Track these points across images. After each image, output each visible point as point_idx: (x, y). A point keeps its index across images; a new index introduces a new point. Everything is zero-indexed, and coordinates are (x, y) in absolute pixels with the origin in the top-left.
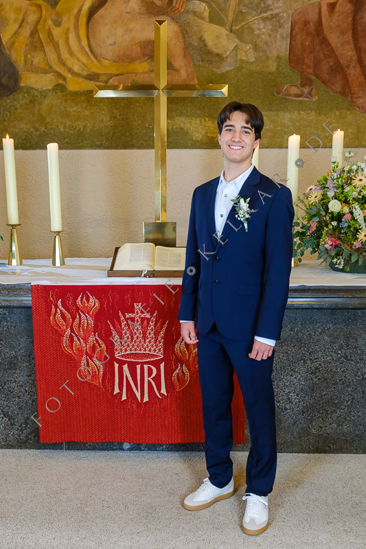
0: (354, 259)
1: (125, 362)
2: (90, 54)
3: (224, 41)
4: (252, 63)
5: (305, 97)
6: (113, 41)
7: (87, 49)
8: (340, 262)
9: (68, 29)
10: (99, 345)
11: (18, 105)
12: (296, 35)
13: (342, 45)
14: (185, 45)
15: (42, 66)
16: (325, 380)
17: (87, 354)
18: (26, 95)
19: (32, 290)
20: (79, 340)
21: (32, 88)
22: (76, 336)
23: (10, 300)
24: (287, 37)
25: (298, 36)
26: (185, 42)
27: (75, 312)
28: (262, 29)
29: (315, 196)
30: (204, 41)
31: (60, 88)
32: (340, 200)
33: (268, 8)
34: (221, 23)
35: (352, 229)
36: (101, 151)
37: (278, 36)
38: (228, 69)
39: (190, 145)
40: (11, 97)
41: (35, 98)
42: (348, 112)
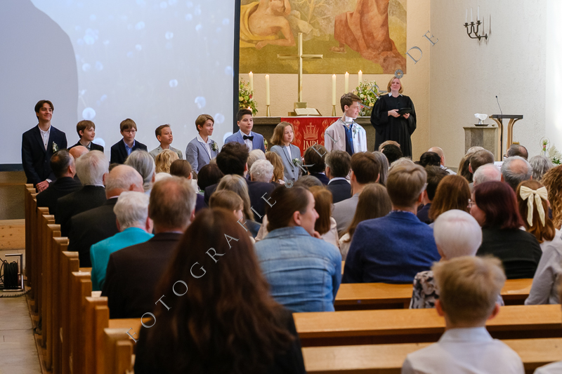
3: (307, 27)
4: (319, 37)
5: (341, 52)
6: (259, 26)
13: (356, 30)
14: (290, 29)
25: (338, 26)
26: (290, 27)
28: (323, 23)
30: (298, 27)
33: (325, 14)
34: (306, 20)
37: (330, 26)
42: (360, 59)
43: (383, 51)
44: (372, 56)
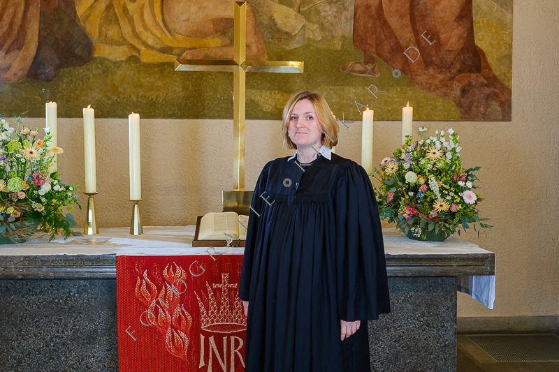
0: (430, 229)
1: (211, 334)
2: (164, 29)
3: (293, 21)
4: (319, 41)
5: (368, 74)
6: (187, 17)
7: (161, 24)
8: (418, 231)
9: (143, 5)
10: (185, 316)
11: (91, 75)
12: (359, 17)
13: (401, 28)
14: (256, 23)
15: (116, 38)
16: (409, 348)
17: (172, 326)
18: (99, 65)
19: (116, 261)
20: (165, 312)
21: (105, 59)
22: (162, 308)
23: (93, 272)
24: (351, 19)
25: (361, 18)
26: (256, 20)
27: (161, 283)
28: (328, 11)
29: (392, 169)
30: (274, 20)
31: (134, 60)
32: (415, 172)
34: (290, 5)
35: (428, 199)
36: (173, 120)
37: (343, 18)
38: (296, 46)
39: (260, 116)
40: (84, 66)
41: (108, 68)
42: (409, 88)
43: (460, 71)
44: (437, 82)
